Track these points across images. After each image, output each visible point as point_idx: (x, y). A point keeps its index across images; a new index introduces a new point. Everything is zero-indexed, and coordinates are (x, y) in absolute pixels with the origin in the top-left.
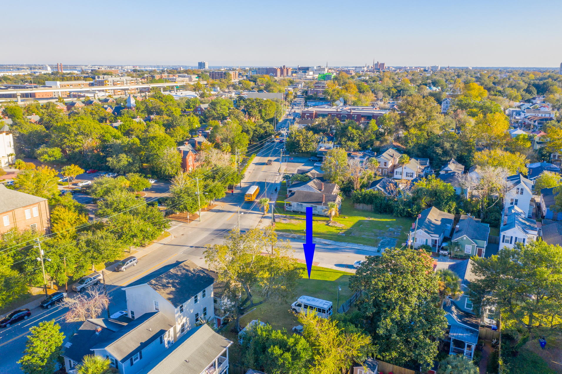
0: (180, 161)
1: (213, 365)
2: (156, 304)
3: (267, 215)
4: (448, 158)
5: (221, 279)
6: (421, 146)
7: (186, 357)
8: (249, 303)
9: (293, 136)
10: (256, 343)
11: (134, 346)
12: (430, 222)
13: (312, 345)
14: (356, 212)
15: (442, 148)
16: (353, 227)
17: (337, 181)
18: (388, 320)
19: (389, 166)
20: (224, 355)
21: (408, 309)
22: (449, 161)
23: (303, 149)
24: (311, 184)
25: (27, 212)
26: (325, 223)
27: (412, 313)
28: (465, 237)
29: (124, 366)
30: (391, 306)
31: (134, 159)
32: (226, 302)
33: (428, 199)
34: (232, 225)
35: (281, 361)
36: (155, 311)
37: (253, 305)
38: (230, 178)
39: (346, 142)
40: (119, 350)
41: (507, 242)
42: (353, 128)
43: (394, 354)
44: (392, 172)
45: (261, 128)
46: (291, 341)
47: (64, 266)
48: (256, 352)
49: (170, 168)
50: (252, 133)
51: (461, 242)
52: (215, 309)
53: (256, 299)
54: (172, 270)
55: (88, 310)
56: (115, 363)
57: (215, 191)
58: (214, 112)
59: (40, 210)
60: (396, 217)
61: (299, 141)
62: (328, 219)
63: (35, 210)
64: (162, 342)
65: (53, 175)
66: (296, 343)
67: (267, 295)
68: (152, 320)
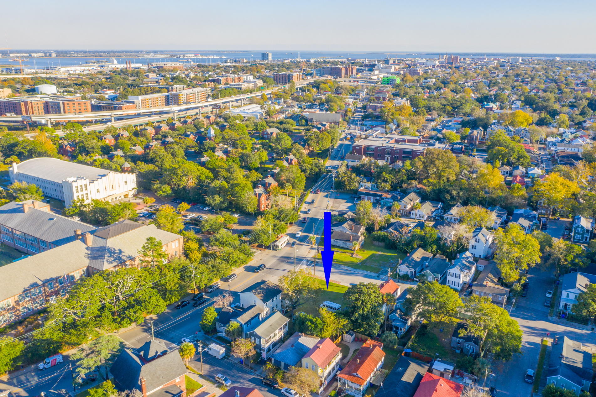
0: (257, 203)
1: (281, 329)
2: (255, 301)
3: (314, 247)
4: (455, 203)
5: (285, 292)
6: (437, 191)
7: (271, 323)
8: (298, 303)
9: (340, 177)
10: (300, 320)
11: (248, 319)
12: (413, 259)
13: (323, 322)
14: (373, 247)
15: (451, 194)
16: (367, 259)
17: (364, 222)
18: (357, 314)
19: (408, 209)
20: (286, 325)
21: (366, 310)
22: (455, 205)
23: (348, 188)
24: (345, 225)
25: (173, 244)
26: (350, 255)
27: (368, 311)
28: (428, 271)
29: (245, 326)
30: (359, 308)
31: (224, 199)
32: (287, 302)
33: (419, 242)
34: (291, 253)
35: (310, 328)
36: (254, 304)
37: (300, 304)
38: (291, 218)
39: (381, 183)
40: (242, 319)
41: (451, 276)
42: (386, 173)
43: (362, 330)
44: (410, 213)
45: (316, 166)
46: (315, 319)
47: (203, 279)
48: (299, 324)
49: (249, 207)
50: (308, 171)
51: (426, 274)
52: (282, 306)
53: (301, 301)
54: (262, 286)
55: (223, 303)
56: (241, 325)
57: (280, 229)
58: (279, 146)
59: (179, 243)
60: (398, 252)
61: (344, 181)
62: (353, 252)
63: (177, 242)
64: (259, 318)
65: (172, 211)
66: (317, 321)
67: (307, 300)
68: (254, 308)
